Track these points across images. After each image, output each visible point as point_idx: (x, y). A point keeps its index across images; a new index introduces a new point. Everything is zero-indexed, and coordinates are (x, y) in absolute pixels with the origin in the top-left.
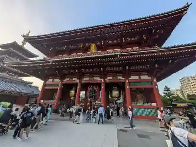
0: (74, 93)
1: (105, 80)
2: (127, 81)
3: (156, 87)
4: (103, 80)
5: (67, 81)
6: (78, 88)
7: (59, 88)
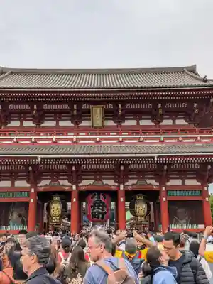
0: (60, 213)
1: (124, 186)
2: (164, 189)
3: (207, 199)
4: (122, 187)
5: (46, 185)
6: (74, 200)
7: (32, 200)
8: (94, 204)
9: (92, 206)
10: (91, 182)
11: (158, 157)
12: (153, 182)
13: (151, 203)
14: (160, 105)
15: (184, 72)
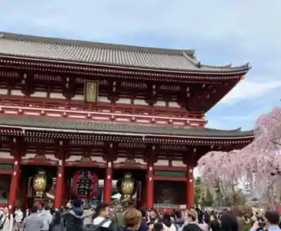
0: (45, 185)
1: (112, 164)
3: (191, 181)
4: (110, 164)
5: (31, 159)
6: (60, 175)
7: (15, 173)
8: (81, 180)
9: (78, 183)
10: (79, 158)
11: (146, 137)
12: (141, 161)
13: (140, 183)
14: (154, 87)
15: (182, 55)
